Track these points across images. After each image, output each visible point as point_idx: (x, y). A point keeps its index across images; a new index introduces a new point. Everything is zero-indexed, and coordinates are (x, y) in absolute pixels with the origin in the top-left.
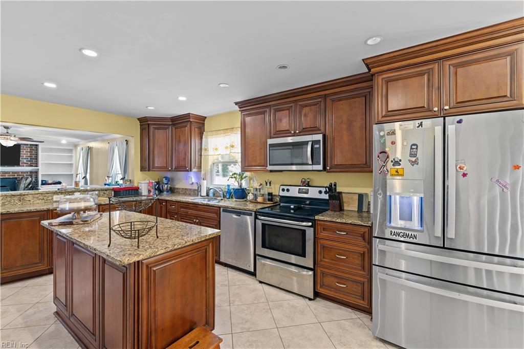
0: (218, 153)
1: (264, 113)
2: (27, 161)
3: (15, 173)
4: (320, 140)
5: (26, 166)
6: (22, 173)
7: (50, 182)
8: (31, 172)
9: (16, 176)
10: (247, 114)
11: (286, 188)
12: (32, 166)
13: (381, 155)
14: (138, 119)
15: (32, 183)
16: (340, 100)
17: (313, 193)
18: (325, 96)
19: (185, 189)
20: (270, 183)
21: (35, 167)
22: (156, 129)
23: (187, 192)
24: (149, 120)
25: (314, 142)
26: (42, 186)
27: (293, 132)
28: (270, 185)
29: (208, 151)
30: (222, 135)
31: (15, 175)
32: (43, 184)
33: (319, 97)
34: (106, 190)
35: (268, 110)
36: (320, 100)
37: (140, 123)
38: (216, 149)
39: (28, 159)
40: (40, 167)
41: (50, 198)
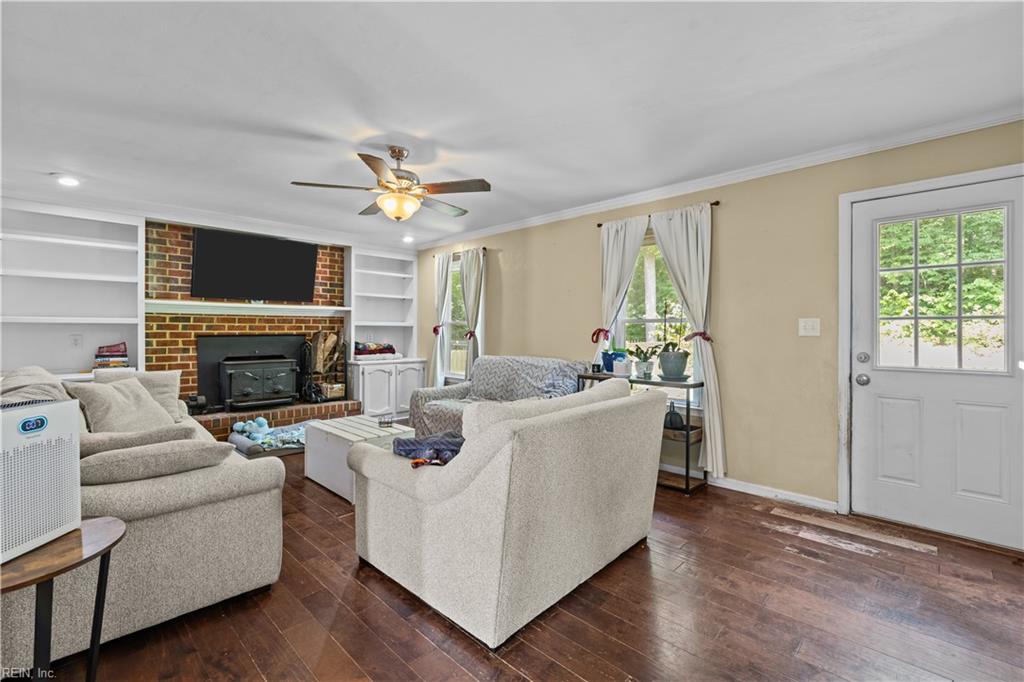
2: (324, 290)
3: (302, 321)
5: (323, 304)
6: (314, 321)
7: (373, 346)
8: (332, 320)
9: (303, 331)
12: (333, 304)
15: (338, 348)
21: (339, 305)
26: (359, 357)
31: (301, 328)
32: (359, 352)
39: (326, 285)
40: (353, 307)
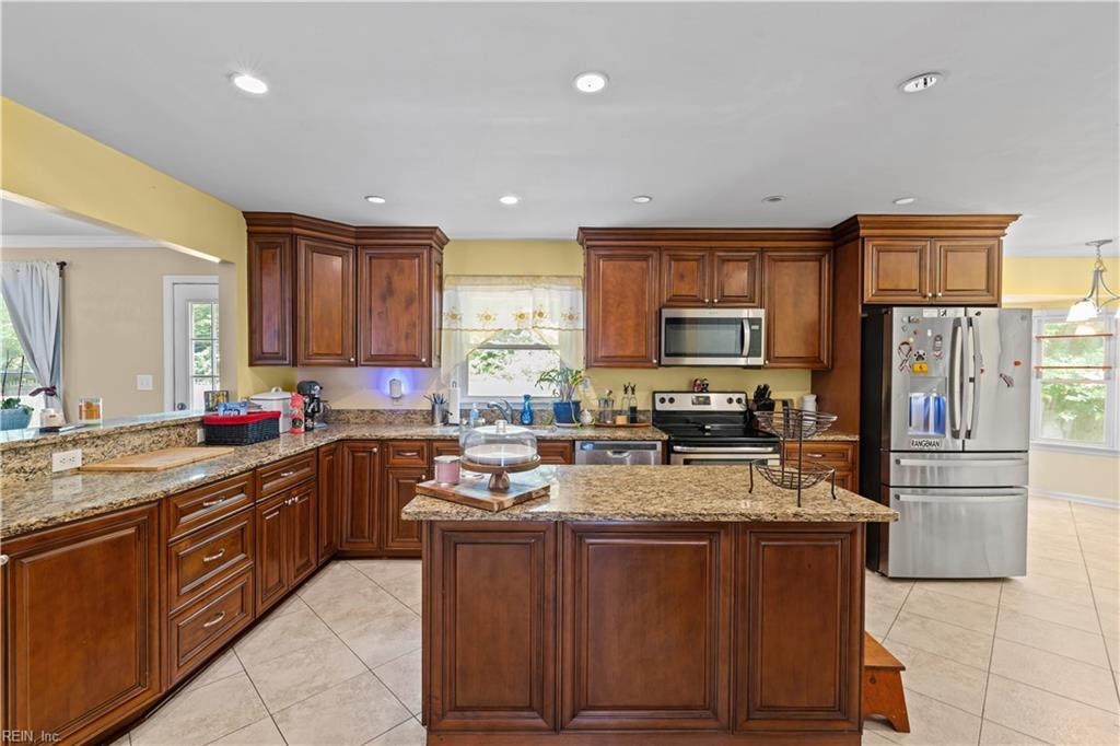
0: (491, 325)
1: (646, 258)
4: (760, 319)
10: (604, 256)
11: (667, 397)
13: (903, 347)
14: (245, 214)
16: (782, 261)
17: (717, 403)
18: (762, 250)
19: (372, 411)
20: (633, 389)
22: (315, 250)
23: (381, 419)
24: (294, 223)
25: (752, 321)
27: (707, 301)
28: (633, 393)
29: (460, 319)
30: (504, 287)
33: (750, 249)
34: (183, 426)
35: (655, 254)
36: (753, 254)
37: (248, 225)
38: (487, 317)
41: (43, 463)
